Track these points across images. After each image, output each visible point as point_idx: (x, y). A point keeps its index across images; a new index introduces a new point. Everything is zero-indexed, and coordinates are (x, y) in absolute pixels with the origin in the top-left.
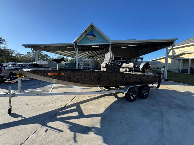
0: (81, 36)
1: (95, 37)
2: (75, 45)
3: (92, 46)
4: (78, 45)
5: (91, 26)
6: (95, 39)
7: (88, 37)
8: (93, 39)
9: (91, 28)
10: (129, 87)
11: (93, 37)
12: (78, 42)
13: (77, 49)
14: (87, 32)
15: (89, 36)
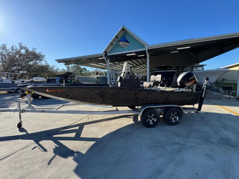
0: (111, 44)
1: (128, 42)
2: (105, 55)
3: (127, 55)
4: (108, 54)
5: (123, 29)
6: (128, 45)
7: (119, 44)
8: (126, 45)
9: (124, 32)
10: (145, 107)
11: (126, 43)
12: (108, 52)
13: (108, 60)
14: (119, 38)
15: (121, 43)
